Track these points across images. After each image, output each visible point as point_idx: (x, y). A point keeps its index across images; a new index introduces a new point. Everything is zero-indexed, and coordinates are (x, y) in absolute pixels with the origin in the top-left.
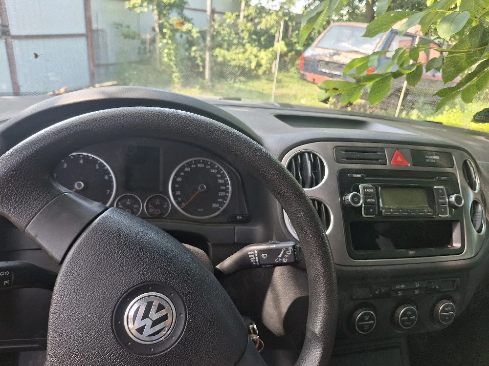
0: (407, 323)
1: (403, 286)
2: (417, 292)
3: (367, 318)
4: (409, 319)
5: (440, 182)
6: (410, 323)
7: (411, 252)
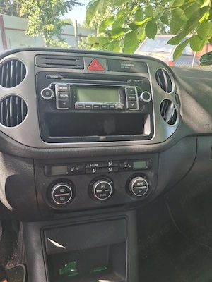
0: (101, 195)
1: (96, 165)
2: (110, 170)
3: (62, 191)
4: (103, 191)
5: (132, 84)
6: (105, 195)
7: (102, 138)
